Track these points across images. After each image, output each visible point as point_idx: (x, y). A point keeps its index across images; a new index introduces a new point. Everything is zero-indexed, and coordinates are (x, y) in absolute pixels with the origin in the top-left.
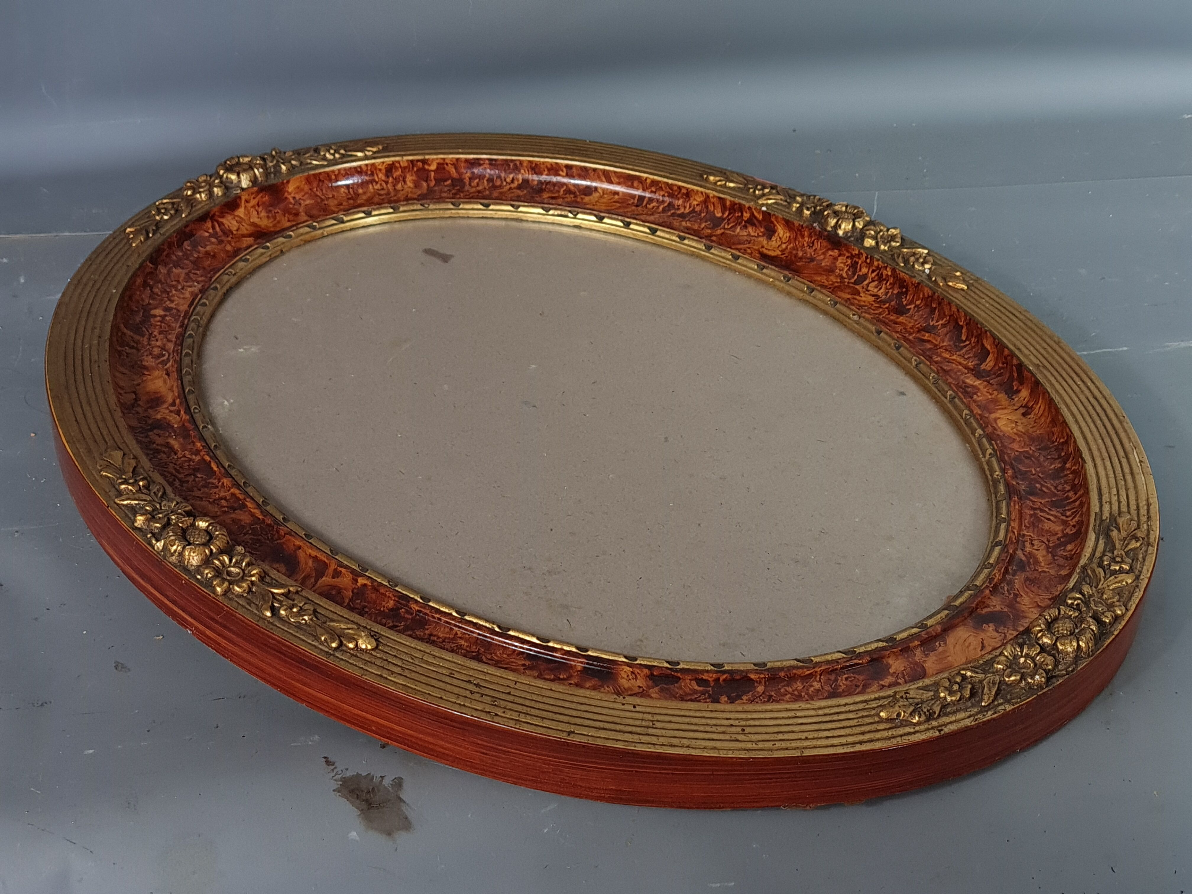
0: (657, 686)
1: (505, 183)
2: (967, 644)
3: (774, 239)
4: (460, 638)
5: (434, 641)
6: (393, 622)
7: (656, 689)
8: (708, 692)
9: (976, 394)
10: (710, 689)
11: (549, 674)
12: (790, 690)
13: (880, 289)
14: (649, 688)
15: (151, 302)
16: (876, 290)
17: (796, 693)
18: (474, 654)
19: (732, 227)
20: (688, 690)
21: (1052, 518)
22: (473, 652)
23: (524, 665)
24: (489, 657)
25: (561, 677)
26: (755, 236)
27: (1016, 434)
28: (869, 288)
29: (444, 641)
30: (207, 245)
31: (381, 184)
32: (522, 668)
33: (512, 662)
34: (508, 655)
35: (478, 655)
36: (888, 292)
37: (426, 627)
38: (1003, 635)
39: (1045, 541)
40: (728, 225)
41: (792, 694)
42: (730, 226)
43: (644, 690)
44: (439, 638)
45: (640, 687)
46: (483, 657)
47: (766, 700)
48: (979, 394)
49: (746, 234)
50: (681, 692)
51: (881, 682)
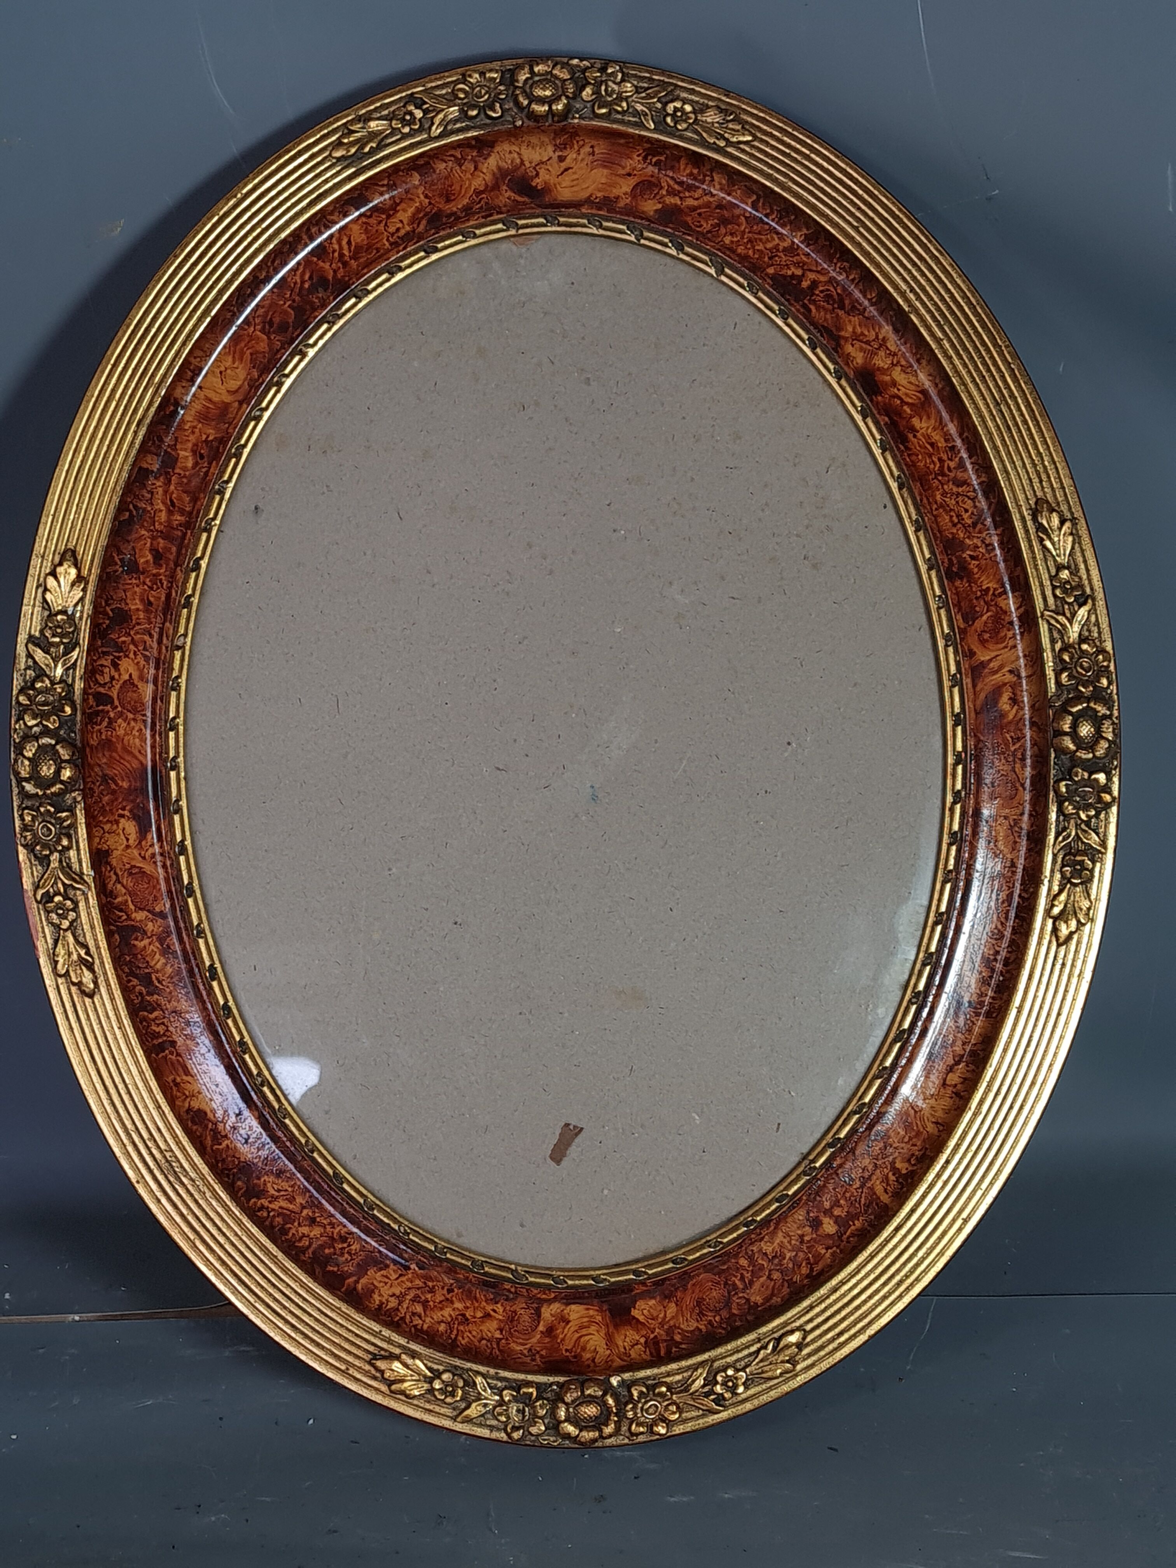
0: (839, 337)
1: (271, 1214)
2: (575, 182)
3: (105, 847)
4: (936, 503)
5: (957, 516)
6: (970, 564)
7: (843, 333)
8: (809, 300)
9: (206, 441)
10: (806, 301)
11: (905, 411)
12: (751, 252)
13: (102, 666)
14: (846, 339)
15: (823, 1251)
16: (107, 670)
17: (749, 246)
18: (940, 478)
19: (121, 910)
20: (822, 313)
21: (344, 242)
22: (939, 481)
23: (915, 436)
24: (932, 466)
25: (899, 402)
26: (116, 874)
27: (241, 360)
28: (107, 679)
29: (951, 510)
30: (691, 1332)
31: (412, 1322)
32: (918, 434)
33: (920, 446)
34: (917, 455)
35: (939, 474)
36: (103, 653)
37: (950, 536)
38: (537, 168)
39: (382, 225)
40: (120, 917)
41: (753, 247)
42: (121, 914)
43: (853, 340)
44: (951, 517)
45: (853, 345)
46: (936, 469)
47: (777, 258)
48: (204, 437)
49: (119, 886)
50: (828, 316)
51: (679, 203)
